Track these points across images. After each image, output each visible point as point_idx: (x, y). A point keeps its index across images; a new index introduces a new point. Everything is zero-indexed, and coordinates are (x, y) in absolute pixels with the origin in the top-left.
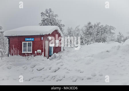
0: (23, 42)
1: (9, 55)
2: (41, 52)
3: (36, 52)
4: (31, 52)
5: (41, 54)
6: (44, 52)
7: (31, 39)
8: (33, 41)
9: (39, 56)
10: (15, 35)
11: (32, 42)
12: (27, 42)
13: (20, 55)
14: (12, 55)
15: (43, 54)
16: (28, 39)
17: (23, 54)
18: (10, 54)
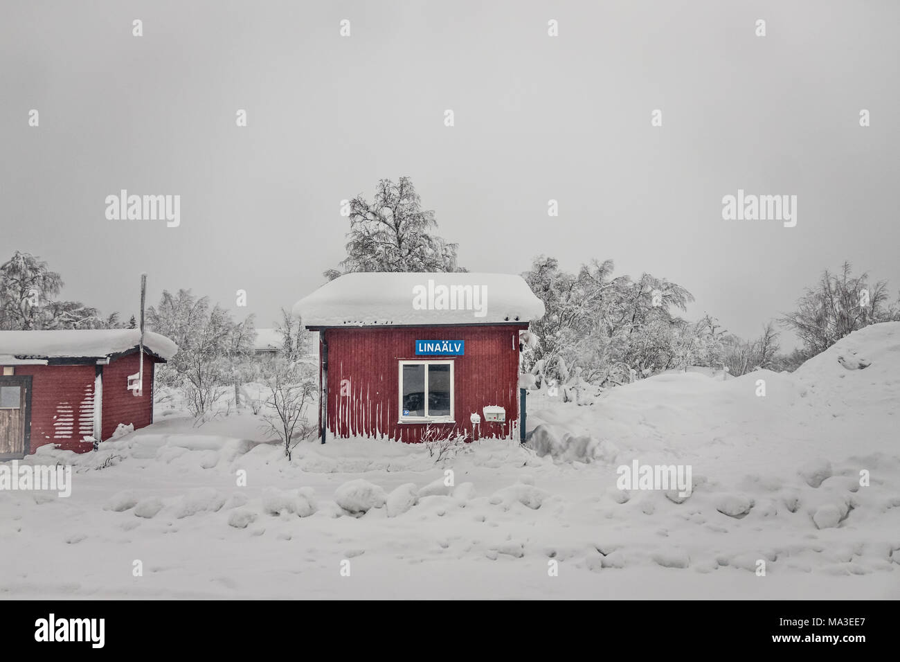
0: (402, 363)
1: (328, 430)
2: (502, 418)
3: (475, 418)
4: (450, 419)
5: (507, 428)
6: (519, 421)
7: (446, 347)
8: (458, 359)
9: (494, 442)
10: (368, 324)
11: (451, 363)
12: (426, 363)
13: (386, 437)
14: (344, 432)
15: (516, 432)
16: (429, 347)
17: (405, 426)
18: (333, 430)
